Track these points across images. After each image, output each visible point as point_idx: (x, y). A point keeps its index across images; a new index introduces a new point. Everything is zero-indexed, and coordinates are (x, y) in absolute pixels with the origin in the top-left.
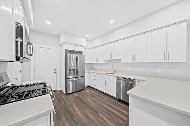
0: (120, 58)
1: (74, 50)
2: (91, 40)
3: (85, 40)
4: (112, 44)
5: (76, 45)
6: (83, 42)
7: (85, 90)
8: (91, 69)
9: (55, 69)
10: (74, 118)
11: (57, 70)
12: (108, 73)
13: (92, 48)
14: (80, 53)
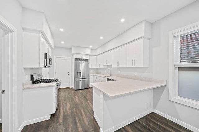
0: (111, 64)
1: (81, 58)
2: (96, 49)
3: (90, 49)
4: (107, 53)
5: (82, 54)
6: (88, 51)
7: (89, 89)
8: (97, 73)
9: (69, 72)
10: (73, 101)
11: (70, 73)
12: (105, 76)
13: (97, 56)
14: (86, 60)
